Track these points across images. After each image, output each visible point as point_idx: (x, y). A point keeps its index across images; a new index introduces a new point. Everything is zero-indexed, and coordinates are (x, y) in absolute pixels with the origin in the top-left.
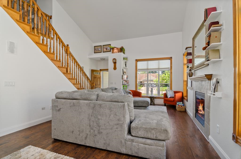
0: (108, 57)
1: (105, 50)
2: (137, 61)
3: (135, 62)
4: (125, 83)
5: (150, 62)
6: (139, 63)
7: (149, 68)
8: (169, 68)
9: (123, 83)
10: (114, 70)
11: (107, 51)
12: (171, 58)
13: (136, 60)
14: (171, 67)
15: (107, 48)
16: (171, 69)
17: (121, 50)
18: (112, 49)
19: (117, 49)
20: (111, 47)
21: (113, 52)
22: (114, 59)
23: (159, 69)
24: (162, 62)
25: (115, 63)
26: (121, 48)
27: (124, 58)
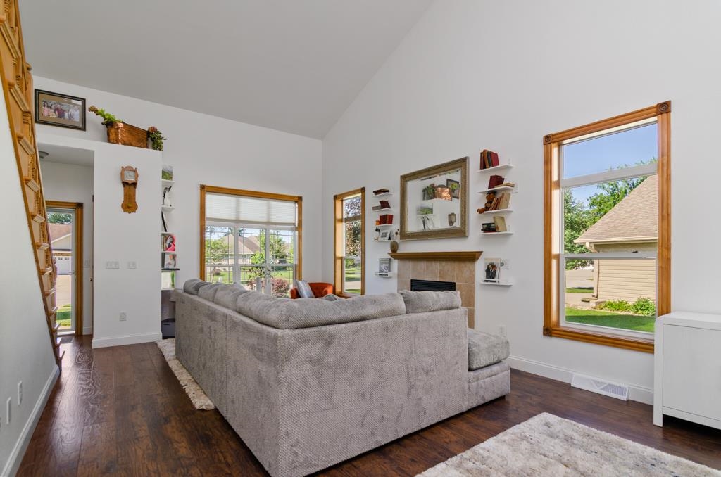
0: (92, 152)
2: (204, 189)
3: (197, 192)
4: (169, 264)
5: (244, 201)
6: (209, 198)
7: (242, 218)
8: (294, 224)
9: (166, 263)
10: (134, 211)
12: (300, 198)
13: (203, 187)
14: (300, 222)
16: (299, 227)
17: (151, 139)
18: (110, 124)
19: (131, 129)
20: (103, 116)
21: (112, 136)
22: (129, 168)
23: (267, 224)
24: (276, 204)
25: (132, 187)
26: (148, 133)
27: (164, 173)
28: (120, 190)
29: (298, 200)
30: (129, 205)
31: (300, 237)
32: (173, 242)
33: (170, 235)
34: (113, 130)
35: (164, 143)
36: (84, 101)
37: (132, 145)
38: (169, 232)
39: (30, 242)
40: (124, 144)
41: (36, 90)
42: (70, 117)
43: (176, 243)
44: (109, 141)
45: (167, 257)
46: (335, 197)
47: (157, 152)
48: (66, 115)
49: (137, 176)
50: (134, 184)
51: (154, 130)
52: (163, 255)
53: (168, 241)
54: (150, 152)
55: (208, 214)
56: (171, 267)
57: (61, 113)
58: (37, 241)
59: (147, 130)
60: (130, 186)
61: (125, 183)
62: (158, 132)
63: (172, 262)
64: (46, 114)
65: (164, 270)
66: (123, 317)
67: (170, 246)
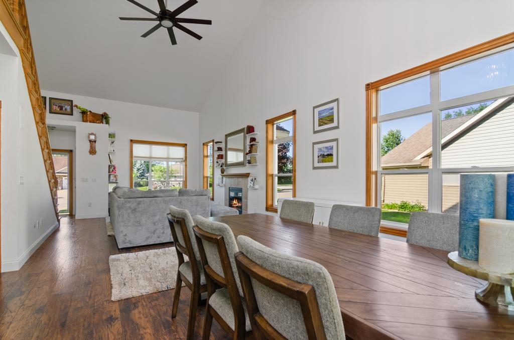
0: (75, 127)
1: (57, 109)
2: (132, 141)
3: (128, 143)
5: (154, 147)
6: (136, 146)
7: (153, 156)
8: (183, 159)
9: (111, 179)
10: (95, 154)
11: (61, 112)
12: (186, 145)
14: (186, 157)
15: (63, 105)
16: (186, 160)
17: (104, 118)
18: (84, 113)
19: (94, 115)
20: (80, 109)
21: (85, 119)
22: (92, 134)
23: (168, 159)
24: (172, 148)
25: (94, 143)
26: (102, 115)
27: (110, 135)
28: (88, 145)
29: (185, 145)
30: (93, 152)
31: (186, 165)
32: (114, 168)
33: (113, 165)
34: (85, 116)
35: (111, 121)
36: (72, 101)
37: (94, 122)
38: (112, 164)
39: (45, 170)
40: (90, 122)
41: (50, 98)
42: (66, 109)
43: (117, 169)
44: (83, 121)
45: (112, 176)
46: (203, 144)
47: (107, 125)
48: (64, 109)
49: (96, 137)
50: (95, 141)
51: (105, 113)
52: (109, 176)
53: (112, 169)
54: (103, 126)
55: (134, 154)
56: (114, 181)
57: (61, 108)
58: (48, 169)
59: (101, 114)
60: (92, 142)
61: (90, 141)
62: (107, 115)
63: (115, 179)
64: (54, 108)
65: (110, 182)
66: (90, 205)
67: (113, 171)
